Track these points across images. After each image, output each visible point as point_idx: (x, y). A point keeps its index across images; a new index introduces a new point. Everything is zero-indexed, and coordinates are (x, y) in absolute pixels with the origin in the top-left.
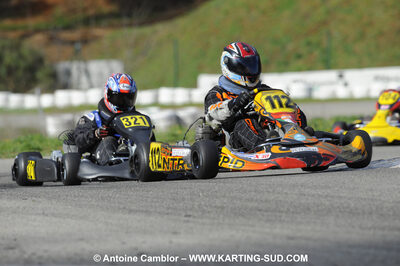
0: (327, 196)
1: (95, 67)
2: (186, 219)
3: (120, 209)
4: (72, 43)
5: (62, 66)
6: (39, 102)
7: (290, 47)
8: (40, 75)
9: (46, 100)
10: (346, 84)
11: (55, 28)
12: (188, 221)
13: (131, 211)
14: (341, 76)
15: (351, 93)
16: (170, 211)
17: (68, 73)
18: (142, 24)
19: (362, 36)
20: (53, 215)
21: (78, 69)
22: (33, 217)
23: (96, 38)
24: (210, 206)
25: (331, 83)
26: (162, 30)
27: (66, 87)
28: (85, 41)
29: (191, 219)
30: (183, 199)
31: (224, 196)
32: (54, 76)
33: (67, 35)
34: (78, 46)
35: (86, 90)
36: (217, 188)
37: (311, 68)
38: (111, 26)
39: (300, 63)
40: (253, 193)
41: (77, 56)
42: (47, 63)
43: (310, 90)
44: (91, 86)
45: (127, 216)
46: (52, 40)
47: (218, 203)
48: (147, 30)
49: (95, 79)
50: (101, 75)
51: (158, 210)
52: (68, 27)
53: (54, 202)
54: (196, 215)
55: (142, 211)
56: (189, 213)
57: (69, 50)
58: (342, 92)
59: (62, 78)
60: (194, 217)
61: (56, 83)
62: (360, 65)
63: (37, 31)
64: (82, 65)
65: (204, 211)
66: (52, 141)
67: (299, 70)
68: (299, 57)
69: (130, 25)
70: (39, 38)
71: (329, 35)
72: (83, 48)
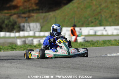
0: (101, 63)
1: (32, 25)
2: (59, 70)
3: (39, 66)
4: (25, 17)
5: (22, 24)
6: (15, 35)
7: (90, 19)
8: (15, 27)
9: (17, 34)
10: (106, 31)
11: (20, 13)
12: (59, 71)
13: (42, 67)
14: (105, 28)
15: (108, 33)
16: (54, 67)
17: (24, 26)
18: (46, 12)
19: (111, 17)
20: (19, 68)
21: (27, 25)
22: (13, 69)
23: (32, 16)
24: (66, 66)
25: (102, 30)
26: (52, 14)
27: (23, 30)
28: (29, 17)
29: (60, 70)
30: (58, 64)
31: (70, 63)
32: (19, 27)
33: (23, 15)
34: (27, 18)
35: (29, 31)
36: (68, 61)
37: (96, 26)
38: (37, 13)
39: (92, 24)
40: (79, 62)
41: (26, 21)
42: (17, 23)
43: (96, 32)
44: (31, 30)
45: (41, 69)
46: (19, 17)
47: (68, 65)
48: (47, 14)
49: (32, 28)
50: (33, 27)
51: (51, 67)
52: (24, 13)
53: (20, 64)
54: (62, 68)
55: (46, 67)
56: (60, 68)
57: (24, 20)
58: (105, 33)
59: (22, 28)
60: (61, 69)
61: (20, 29)
62: (110, 25)
63: (15, 14)
64: (28, 24)
65: (64, 68)
66: (19, 47)
67: (92, 26)
68: (92, 22)
69: (42, 13)
70: (15, 16)
71: (101, 16)
72: (28, 19)
